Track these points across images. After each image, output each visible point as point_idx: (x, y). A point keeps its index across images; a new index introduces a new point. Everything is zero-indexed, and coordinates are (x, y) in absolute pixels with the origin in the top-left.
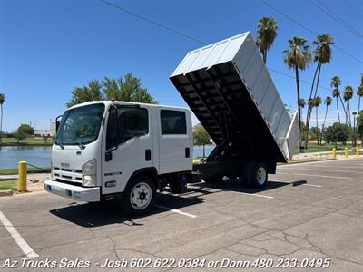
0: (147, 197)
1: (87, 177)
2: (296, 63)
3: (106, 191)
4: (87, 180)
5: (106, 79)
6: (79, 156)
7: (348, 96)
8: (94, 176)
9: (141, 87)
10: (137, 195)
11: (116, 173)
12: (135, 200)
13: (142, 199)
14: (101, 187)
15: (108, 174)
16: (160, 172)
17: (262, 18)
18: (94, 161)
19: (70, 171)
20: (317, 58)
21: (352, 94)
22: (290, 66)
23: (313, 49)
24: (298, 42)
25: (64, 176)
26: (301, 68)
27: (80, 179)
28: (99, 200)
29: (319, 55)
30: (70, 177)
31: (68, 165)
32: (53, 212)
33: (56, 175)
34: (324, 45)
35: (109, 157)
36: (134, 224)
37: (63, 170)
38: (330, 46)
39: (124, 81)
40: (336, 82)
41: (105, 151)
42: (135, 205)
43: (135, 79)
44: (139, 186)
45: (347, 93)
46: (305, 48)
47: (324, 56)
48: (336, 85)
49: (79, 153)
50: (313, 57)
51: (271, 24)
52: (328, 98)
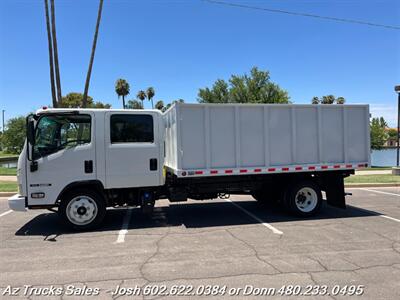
0: (86, 211)
3: (33, 202)
11: (44, 185)
13: (81, 214)
14: (26, 198)
15: (35, 185)
35: (34, 168)
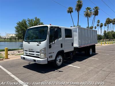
0: (61, 61)
1: (42, 55)
2: (87, 15)
3: (50, 59)
4: (42, 56)
5: (28, 19)
6: (38, 46)
7: (101, 26)
8: (45, 54)
9: (41, 22)
10: (58, 60)
11: (52, 53)
12: (58, 62)
13: (60, 62)
14: (48, 58)
15: (50, 53)
16: (65, 52)
17: (78, 1)
18: (45, 48)
19: (34, 52)
20: (94, 14)
21: (102, 25)
22: (86, 16)
23: (93, 11)
24: (88, 9)
25: (29, 54)
26: (89, 17)
27: (39, 55)
28: (47, 63)
29: (94, 13)
30: (34, 54)
31: (32, 49)
32: (24, 67)
33: (26, 53)
34: (96, 10)
35: (50, 47)
36: (60, 71)
37: (29, 51)
38: (98, 10)
39: (34, 20)
40: (99, 22)
41: (49, 44)
42: (58, 64)
43: (38, 19)
44: (59, 57)
45: (101, 25)
46: (91, 11)
47: (96, 13)
48: (99, 23)
49: (38, 45)
50: (93, 14)
51: (80, 2)
52: (95, 27)
